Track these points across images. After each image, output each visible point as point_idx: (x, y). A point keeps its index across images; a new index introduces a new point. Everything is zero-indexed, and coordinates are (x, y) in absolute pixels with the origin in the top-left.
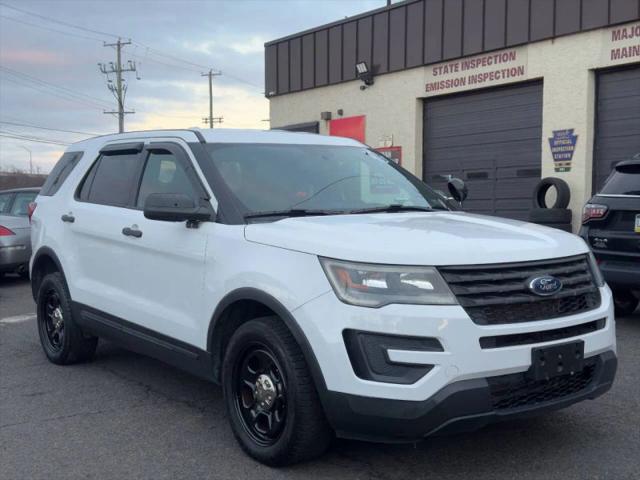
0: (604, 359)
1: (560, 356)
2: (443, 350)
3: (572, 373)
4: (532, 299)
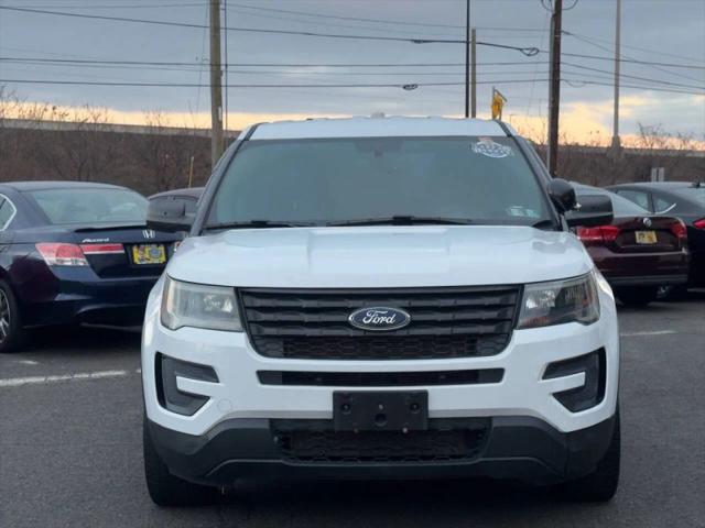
0: (495, 424)
1: (381, 407)
2: (218, 382)
3: (405, 430)
4: (351, 333)
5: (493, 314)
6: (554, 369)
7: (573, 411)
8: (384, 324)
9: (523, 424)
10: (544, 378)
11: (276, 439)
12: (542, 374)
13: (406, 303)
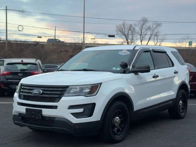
0: (56, 119)
1: (33, 112)
3: (37, 118)
4: (32, 95)
5: (59, 93)
6: (71, 107)
7: (77, 118)
8: (37, 93)
9: (62, 120)
10: (68, 109)
11: (20, 118)
12: (68, 108)
13: (43, 89)
